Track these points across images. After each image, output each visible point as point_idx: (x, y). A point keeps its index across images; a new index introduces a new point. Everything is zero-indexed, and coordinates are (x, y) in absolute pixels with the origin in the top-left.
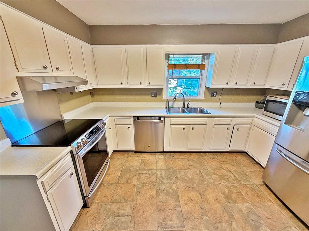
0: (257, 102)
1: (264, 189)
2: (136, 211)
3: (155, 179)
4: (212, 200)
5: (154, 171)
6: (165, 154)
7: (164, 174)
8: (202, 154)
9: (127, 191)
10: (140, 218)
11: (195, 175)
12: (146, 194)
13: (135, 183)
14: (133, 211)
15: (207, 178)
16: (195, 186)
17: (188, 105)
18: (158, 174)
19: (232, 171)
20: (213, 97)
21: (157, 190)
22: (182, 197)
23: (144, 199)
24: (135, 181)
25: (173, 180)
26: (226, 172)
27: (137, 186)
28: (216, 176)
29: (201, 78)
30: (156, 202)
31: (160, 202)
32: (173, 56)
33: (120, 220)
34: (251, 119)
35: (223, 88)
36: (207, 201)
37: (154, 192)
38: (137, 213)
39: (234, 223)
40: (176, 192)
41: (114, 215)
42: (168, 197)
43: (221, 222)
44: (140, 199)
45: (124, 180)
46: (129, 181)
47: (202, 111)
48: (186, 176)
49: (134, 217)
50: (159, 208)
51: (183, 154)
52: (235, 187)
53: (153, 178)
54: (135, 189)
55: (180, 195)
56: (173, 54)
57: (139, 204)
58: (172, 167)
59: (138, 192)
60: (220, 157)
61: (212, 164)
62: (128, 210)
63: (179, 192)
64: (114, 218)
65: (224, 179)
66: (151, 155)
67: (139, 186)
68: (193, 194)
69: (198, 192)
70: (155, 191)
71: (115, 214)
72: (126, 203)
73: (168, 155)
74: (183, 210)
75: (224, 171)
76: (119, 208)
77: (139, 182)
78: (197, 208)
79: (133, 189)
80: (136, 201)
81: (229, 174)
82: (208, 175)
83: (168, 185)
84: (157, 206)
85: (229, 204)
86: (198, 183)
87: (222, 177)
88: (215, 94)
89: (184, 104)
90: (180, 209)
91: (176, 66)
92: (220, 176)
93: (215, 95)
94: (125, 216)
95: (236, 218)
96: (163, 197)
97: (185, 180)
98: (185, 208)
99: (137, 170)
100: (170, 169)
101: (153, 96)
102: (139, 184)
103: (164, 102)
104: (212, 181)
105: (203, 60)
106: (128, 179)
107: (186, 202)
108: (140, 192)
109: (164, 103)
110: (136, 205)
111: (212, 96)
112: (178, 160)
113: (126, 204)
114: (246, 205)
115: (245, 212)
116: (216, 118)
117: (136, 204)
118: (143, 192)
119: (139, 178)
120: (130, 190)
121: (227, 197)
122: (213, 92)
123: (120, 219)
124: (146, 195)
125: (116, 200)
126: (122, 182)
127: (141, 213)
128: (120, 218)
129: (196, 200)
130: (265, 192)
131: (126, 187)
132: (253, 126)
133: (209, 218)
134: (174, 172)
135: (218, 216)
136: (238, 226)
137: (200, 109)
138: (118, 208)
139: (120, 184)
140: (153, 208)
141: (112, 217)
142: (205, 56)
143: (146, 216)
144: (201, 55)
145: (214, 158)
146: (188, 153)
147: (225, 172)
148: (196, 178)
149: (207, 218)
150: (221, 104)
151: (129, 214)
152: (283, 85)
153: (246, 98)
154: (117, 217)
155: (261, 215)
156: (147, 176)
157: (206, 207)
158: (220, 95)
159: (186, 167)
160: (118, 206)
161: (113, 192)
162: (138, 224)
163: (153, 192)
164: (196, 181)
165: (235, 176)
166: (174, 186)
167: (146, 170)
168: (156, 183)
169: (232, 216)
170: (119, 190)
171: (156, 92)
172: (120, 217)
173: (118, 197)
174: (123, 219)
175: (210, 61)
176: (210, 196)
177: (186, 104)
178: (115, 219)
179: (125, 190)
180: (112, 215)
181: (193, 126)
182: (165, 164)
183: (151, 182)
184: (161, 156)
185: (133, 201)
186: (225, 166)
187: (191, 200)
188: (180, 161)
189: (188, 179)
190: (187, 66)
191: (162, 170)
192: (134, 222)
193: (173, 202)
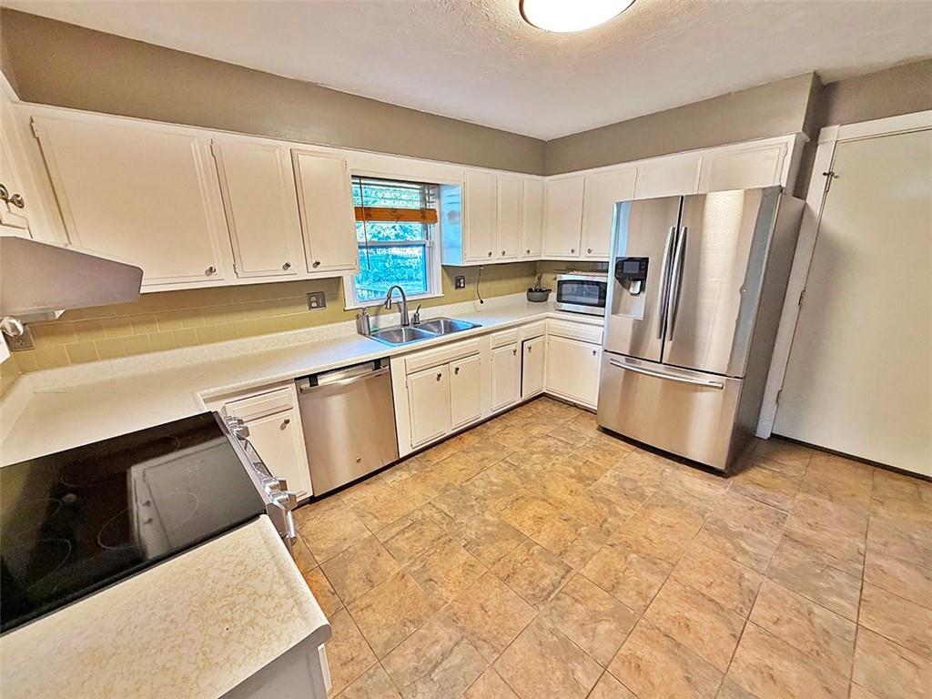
0: (530, 290)
1: (606, 439)
2: (466, 620)
3: (436, 529)
4: (566, 497)
5: (418, 515)
6: (403, 464)
7: (444, 507)
8: (478, 428)
9: (397, 601)
10: (486, 623)
11: (505, 473)
12: (449, 571)
13: (398, 569)
14: (460, 625)
15: (528, 467)
16: (522, 491)
17: (416, 317)
18: (432, 516)
19: (550, 434)
20: (459, 290)
21: (464, 547)
22: (520, 525)
23: (457, 583)
24: (390, 566)
25: (476, 508)
26: (545, 441)
27: (409, 572)
28: (537, 455)
29: (428, 245)
30: (486, 570)
31: (494, 563)
32: (360, 184)
33: (450, 668)
34: (543, 322)
35: (481, 266)
36: (561, 502)
37: (463, 556)
38: (472, 622)
39: (618, 509)
40: (503, 525)
41: (423, 675)
42: (497, 544)
43: (605, 521)
44: (447, 592)
45: (356, 585)
46: (374, 577)
47: (451, 327)
48: (491, 483)
49: (473, 634)
50: (503, 574)
51: (444, 445)
52: (575, 457)
53: (431, 532)
54: (412, 582)
55: (514, 524)
56: (360, 177)
57: (456, 601)
58: (448, 484)
59: (426, 581)
60: (514, 420)
61: (513, 439)
62: (445, 634)
63: (507, 521)
64: (432, 680)
65: (552, 454)
66: (368, 484)
67: (413, 569)
68: (534, 509)
69: (537, 498)
70: (463, 551)
71: (423, 671)
72: (426, 626)
73: (413, 463)
74: (544, 544)
75: (540, 440)
76: (420, 650)
77: (406, 561)
78: (560, 524)
79: (406, 587)
80: (441, 602)
81: (552, 442)
82: (524, 460)
83: (475, 523)
84: (496, 574)
85: (591, 488)
86: (523, 484)
87: (547, 452)
88: (462, 281)
89: (405, 317)
90: (538, 547)
91: (371, 213)
92: (542, 452)
93: (462, 285)
94: (451, 651)
95: (613, 500)
96: (490, 552)
97: (496, 492)
98: (544, 539)
99: (370, 540)
100: (446, 490)
101: (314, 305)
102: (411, 565)
103: (351, 320)
104: (539, 467)
105: (424, 200)
106: (367, 575)
107: (536, 528)
108: (431, 580)
109: (350, 322)
110: (452, 611)
111: (458, 287)
112: (447, 463)
113: (427, 629)
114: (608, 474)
115: (615, 485)
116: (494, 335)
117: (451, 607)
118: (440, 573)
119: (395, 554)
120: (399, 593)
121: (581, 479)
122: (459, 277)
123: (447, 667)
124: (451, 573)
125: (387, 643)
126: (359, 594)
127: (478, 612)
128: (446, 664)
129: (546, 513)
130: (611, 443)
131: (382, 595)
132: (547, 336)
133: (587, 525)
134: (463, 491)
135: (594, 515)
136: (625, 510)
137: (446, 322)
138: (415, 653)
139: (357, 602)
140: (494, 584)
141: (425, 683)
142: (430, 188)
143: (493, 609)
144: (418, 187)
145: (507, 426)
146: (453, 439)
147: (542, 442)
148: (512, 476)
149: (585, 528)
150: (482, 302)
151: (455, 639)
152: (573, 251)
153: (504, 284)
154: (437, 670)
155: (632, 476)
156: (413, 535)
157: (568, 513)
158: (474, 282)
159: (474, 468)
160: (410, 650)
161: (357, 633)
162: (495, 637)
163: (460, 557)
164: (518, 482)
165: (561, 441)
166: (487, 516)
167: (393, 525)
168: (446, 535)
169: (609, 503)
170: (369, 616)
171: (322, 293)
172: (444, 663)
173: (387, 633)
174: (455, 659)
175: (442, 202)
176: (559, 492)
177: (411, 314)
178: (436, 679)
179: (390, 604)
180: (416, 678)
181: (454, 365)
182: (426, 486)
183: (433, 541)
184: (398, 473)
185: (435, 608)
186: (535, 431)
187: (540, 520)
188: (452, 464)
189: (500, 488)
190: (399, 213)
191: (432, 502)
192: (485, 641)
193: (515, 545)
